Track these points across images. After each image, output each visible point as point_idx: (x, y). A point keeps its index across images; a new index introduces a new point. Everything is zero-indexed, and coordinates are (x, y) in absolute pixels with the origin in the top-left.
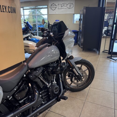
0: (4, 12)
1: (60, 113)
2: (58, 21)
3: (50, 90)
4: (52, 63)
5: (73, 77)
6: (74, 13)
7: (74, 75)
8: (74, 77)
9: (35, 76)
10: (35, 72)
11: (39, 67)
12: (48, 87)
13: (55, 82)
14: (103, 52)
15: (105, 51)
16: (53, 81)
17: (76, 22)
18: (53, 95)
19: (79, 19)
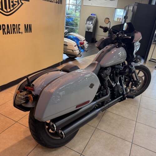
0: (52, 2)
1: (117, 113)
2: (95, 15)
3: (116, 89)
4: (118, 65)
5: (130, 82)
6: (116, 7)
7: (132, 80)
8: (132, 82)
9: (106, 74)
10: (105, 71)
11: (108, 67)
12: (114, 86)
13: (118, 83)
14: (149, 60)
15: (152, 60)
16: (117, 82)
17: (117, 19)
18: (118, 94)
19: (125, 17)
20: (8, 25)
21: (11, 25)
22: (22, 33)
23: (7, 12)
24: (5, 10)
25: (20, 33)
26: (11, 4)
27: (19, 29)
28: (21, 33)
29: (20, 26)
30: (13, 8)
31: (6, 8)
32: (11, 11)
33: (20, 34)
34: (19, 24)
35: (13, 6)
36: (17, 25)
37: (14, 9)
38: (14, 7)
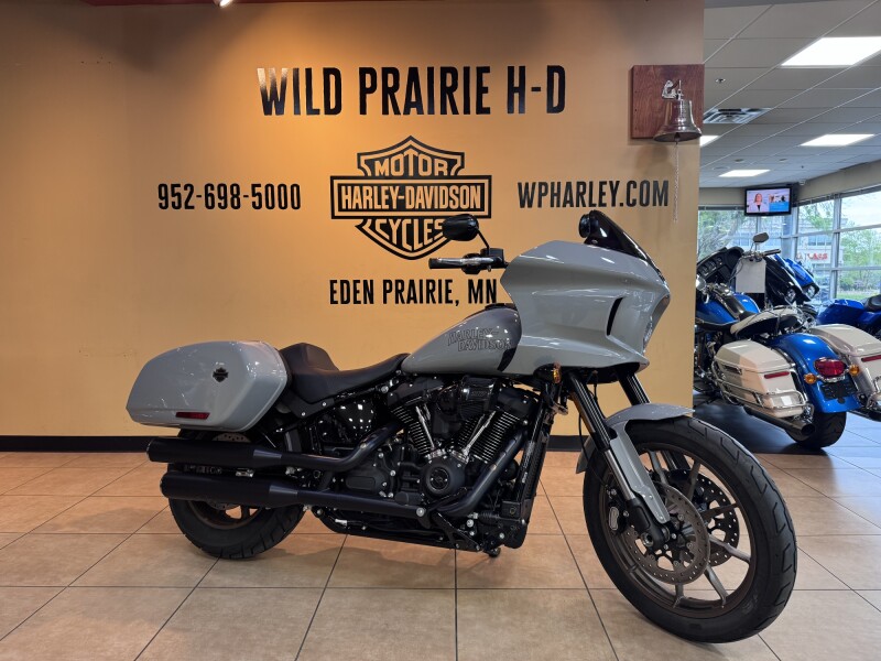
10: (403, 386)
20: (412, 282)
21: (421, 281)
22: (457, 302)
23: (413, 251)
24: (409, 248)
25: (448, 301)
26: (427, 231)
27: (448, 291)
28: (454, 303)
29: (450, 284)
30: (431, 240)
31: (410, 241)
32: (424, 247)
33: (449, 305)
34: (448, 278)
35: (430, 236)
36: (440, 281)
37: (434, 241)
38: (436, 237)
